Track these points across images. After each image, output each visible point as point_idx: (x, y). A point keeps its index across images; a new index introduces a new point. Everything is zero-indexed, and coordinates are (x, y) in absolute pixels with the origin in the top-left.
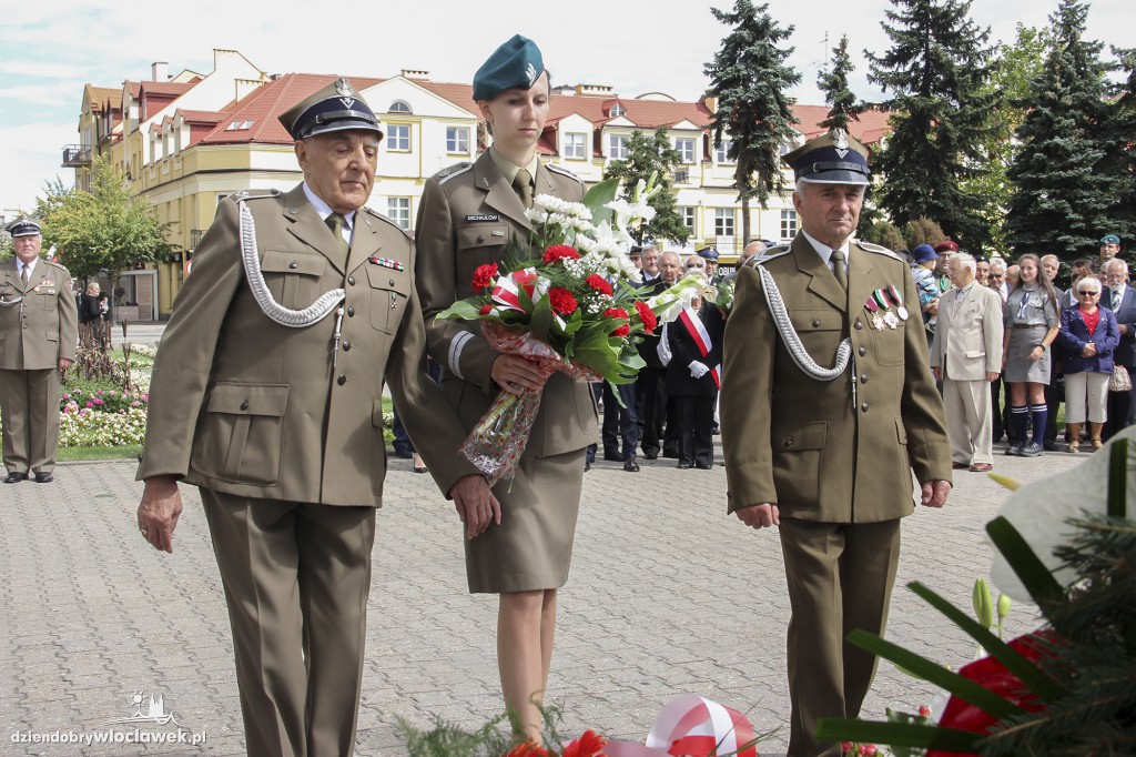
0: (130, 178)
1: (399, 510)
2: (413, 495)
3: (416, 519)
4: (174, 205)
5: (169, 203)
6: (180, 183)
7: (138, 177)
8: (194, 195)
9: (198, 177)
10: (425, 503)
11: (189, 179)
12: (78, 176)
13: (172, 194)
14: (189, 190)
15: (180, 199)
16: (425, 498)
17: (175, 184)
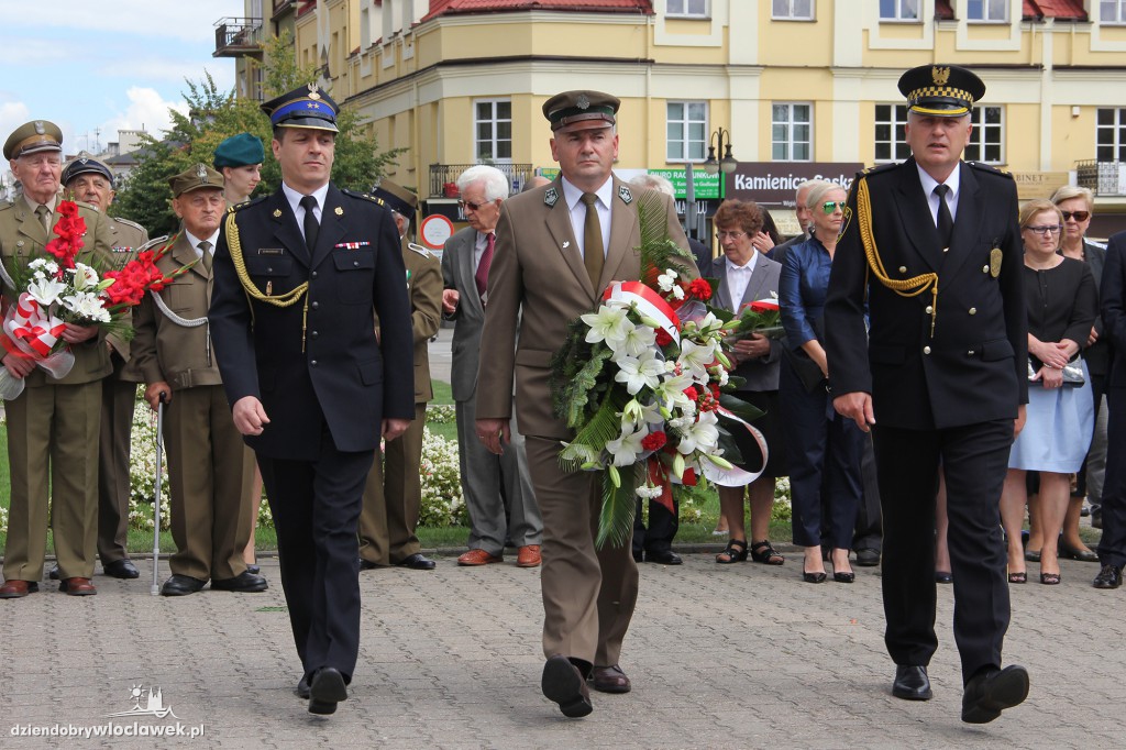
0: (327, 75)
1: (772, 642)
2: (800, 618)
3: (803, 659)
4: (403, 120)
5: (392, 118)
6: (414, 83)
7: (340, 73)
8: (435, 104)
9: (442, 72)
10: (819, 633)
11: (427, 76)
12: (240, 73)
13: (399, 103)
14: (428, 95)
15: (412, 111)
16: (820, 624)
17: (404, 84)
